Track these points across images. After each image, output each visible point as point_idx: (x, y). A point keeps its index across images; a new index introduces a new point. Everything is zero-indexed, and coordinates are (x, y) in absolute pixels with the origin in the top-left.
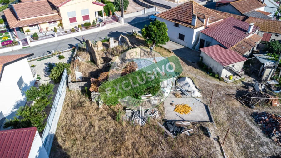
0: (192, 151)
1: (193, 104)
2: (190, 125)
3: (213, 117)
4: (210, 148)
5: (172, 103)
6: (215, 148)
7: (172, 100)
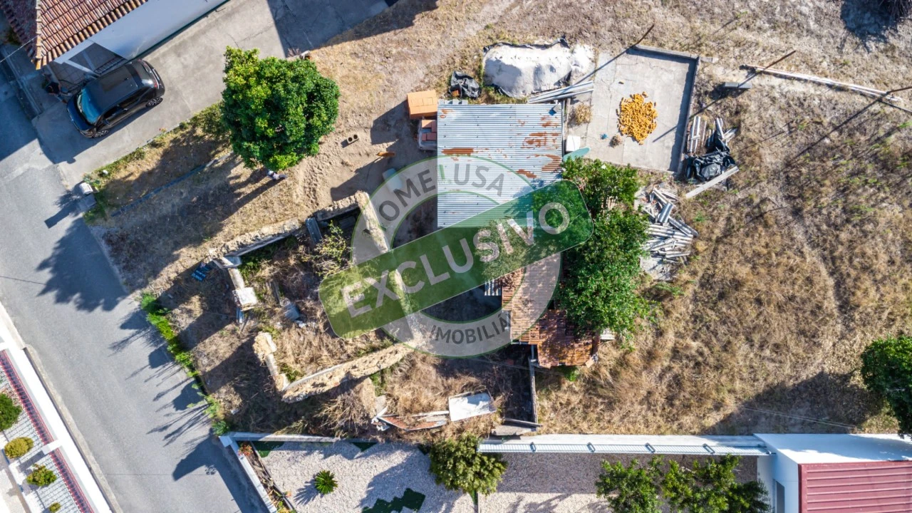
0: (774, 139)
1: (621, 83)
2: (703, 121)
3: (672, 48)
4: (773, 100)
5: (608, 140)
6: (773, 87)
7: (598, 137)
